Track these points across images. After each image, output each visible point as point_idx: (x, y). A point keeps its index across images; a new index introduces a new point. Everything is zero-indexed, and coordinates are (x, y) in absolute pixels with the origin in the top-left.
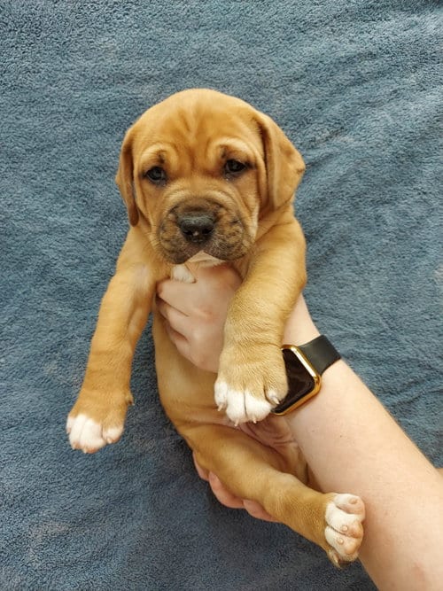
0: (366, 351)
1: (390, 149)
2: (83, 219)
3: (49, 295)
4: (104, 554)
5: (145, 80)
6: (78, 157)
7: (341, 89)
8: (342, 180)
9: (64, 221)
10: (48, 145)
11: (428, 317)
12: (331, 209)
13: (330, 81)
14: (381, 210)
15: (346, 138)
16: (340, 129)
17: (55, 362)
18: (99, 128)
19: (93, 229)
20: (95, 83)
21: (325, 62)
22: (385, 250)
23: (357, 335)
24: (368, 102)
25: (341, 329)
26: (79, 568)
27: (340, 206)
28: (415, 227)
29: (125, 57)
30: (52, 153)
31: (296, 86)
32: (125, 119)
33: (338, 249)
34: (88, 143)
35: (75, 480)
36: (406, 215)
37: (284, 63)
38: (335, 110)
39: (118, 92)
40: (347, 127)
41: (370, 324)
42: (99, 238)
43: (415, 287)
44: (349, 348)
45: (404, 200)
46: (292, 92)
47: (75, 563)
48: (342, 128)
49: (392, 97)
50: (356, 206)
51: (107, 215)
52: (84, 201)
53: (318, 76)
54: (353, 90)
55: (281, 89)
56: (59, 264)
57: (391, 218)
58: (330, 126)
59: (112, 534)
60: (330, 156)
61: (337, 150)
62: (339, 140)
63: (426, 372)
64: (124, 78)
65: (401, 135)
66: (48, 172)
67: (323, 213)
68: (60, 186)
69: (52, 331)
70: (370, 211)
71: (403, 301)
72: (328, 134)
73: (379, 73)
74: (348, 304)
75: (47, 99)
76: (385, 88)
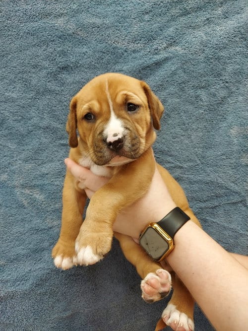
0: (186, 176)
1: (203, 55)
2: (24, 95)
3: (5, 136)
4: (23, 279)
5: (59, 16)
6: (22, 60)
7: (173, 19)
8: (174, 73)
9: (14, 95)
10: (6, 54)
11: (225, 157)
12: (167, 91)
13: (167, 14)
14: (199, 92)
15: (177, 48)
16: (173, 42)
17: (7, 174)
18: (34, 43)
19: (30, 101)
20: (32, 18)
21: (164, 2)
22: (202, 117)
23: (182, 167)
24: (190, 26)
25: (173, 163)
26: (9, 284)
27: (172, 89)
28: (221, 103)
29: (48, 3)
30: (9, 58)
31: (147, 17)
32: (48, 38)
33: (173, 116)
34: (28, 52)
35: (12, 238)
36: (214, 95)
37: (139, 3)
38: (171, 31)
39: (44, 23)
40: (178, 41)
41: (190, 160)
42: (33, 106)
43: (218, 139)
44: (177, 174)
45: (213, 86)
46: (144, 21)
47: (7, 281)
48: (175, 42)
49: (206, 23)
50: (182, 90)
51: (38, 93)
52: (25, 85)
53: (160, 11)
54: (181, 19)
55: (137, 19)
56: (10, 119)
57: (205, 97)
58: (167, 40)
59: (30, 269)
60: (166, 59)
61: (171, 55)
62: (172, 49)
63: (225, 191)
64: (48, 15)
65: (210, 46)
66: (6, 68)
67: (162, 93)
68: (12, 76)
69: (5, 156)
70: (192, 92)
71: (210, 147)
72: (165, 45)
73: (198, 8)
74: (178, 148)
75: (6, 28)
76: (202, 16)
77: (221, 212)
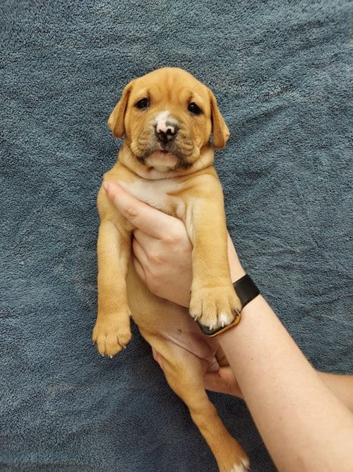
0: (298, 263)
1: (327, 105)
2: (83, 154)
3: (57, 213)
4: (100, 405)
5: (134, 41)
6: (79, 104)
7: (292, 52)
8: (288, 129)
9: (68, 155)
10: (56, 94)
11: (348, 239)
12: (278, 152)
13: (284, 46)
14: (318, 153)
15: (294, 93)
16: (289, 85)
17: (62, 265)
18: (97, 80)
19: (91, 163)
20: (93, 43)
21: (281, 29)
22: (320, 186)
23: (293, 251)
24: (313, 64)
25: (282, 247)
26: (83, 415)
27: (285, 150)
28: (344, 168)
29: (118, 21)
30: (60, 101)
31: (256, 49)
32: (117, 73)
33: (283, 184)
34: (88, 93)
35: (78, 352)
36: (338, 158)
37: (247, 29)
38: (287, 69)
39: (112, 50)
40: (295, 84)
41: (304, 243)
42: (95, 170)
43: (340, 215)
44: (287, 261)
45: (337, 145)
46: (252, 54)
47: (80, 412)
48: (291, 85)
49: (333, 60)
50: (298, 150)
51: (102, 153)
52: (84, 140)
53: (274, 41)
54: (302, 53)
55: (243, 52)
56: (65, 190)
57: (326, 160)
58: (281, 83)
59: (106, 391)
60: (279, 109)
61: (286, 103)
62: (288, 95)
63: (345, 280)
64: (117, 39)
65: (337, 93)
66: (56, 115)
67: (271, 155)
68: (65, 128)
69: (59, 241)
70: (309, 153)
71: (329, 226)
72: (279, 90)
73: (324, 39)
74: (288, 227)
75: (55, 55)
76: (329, 51)
77: (340, 306)
